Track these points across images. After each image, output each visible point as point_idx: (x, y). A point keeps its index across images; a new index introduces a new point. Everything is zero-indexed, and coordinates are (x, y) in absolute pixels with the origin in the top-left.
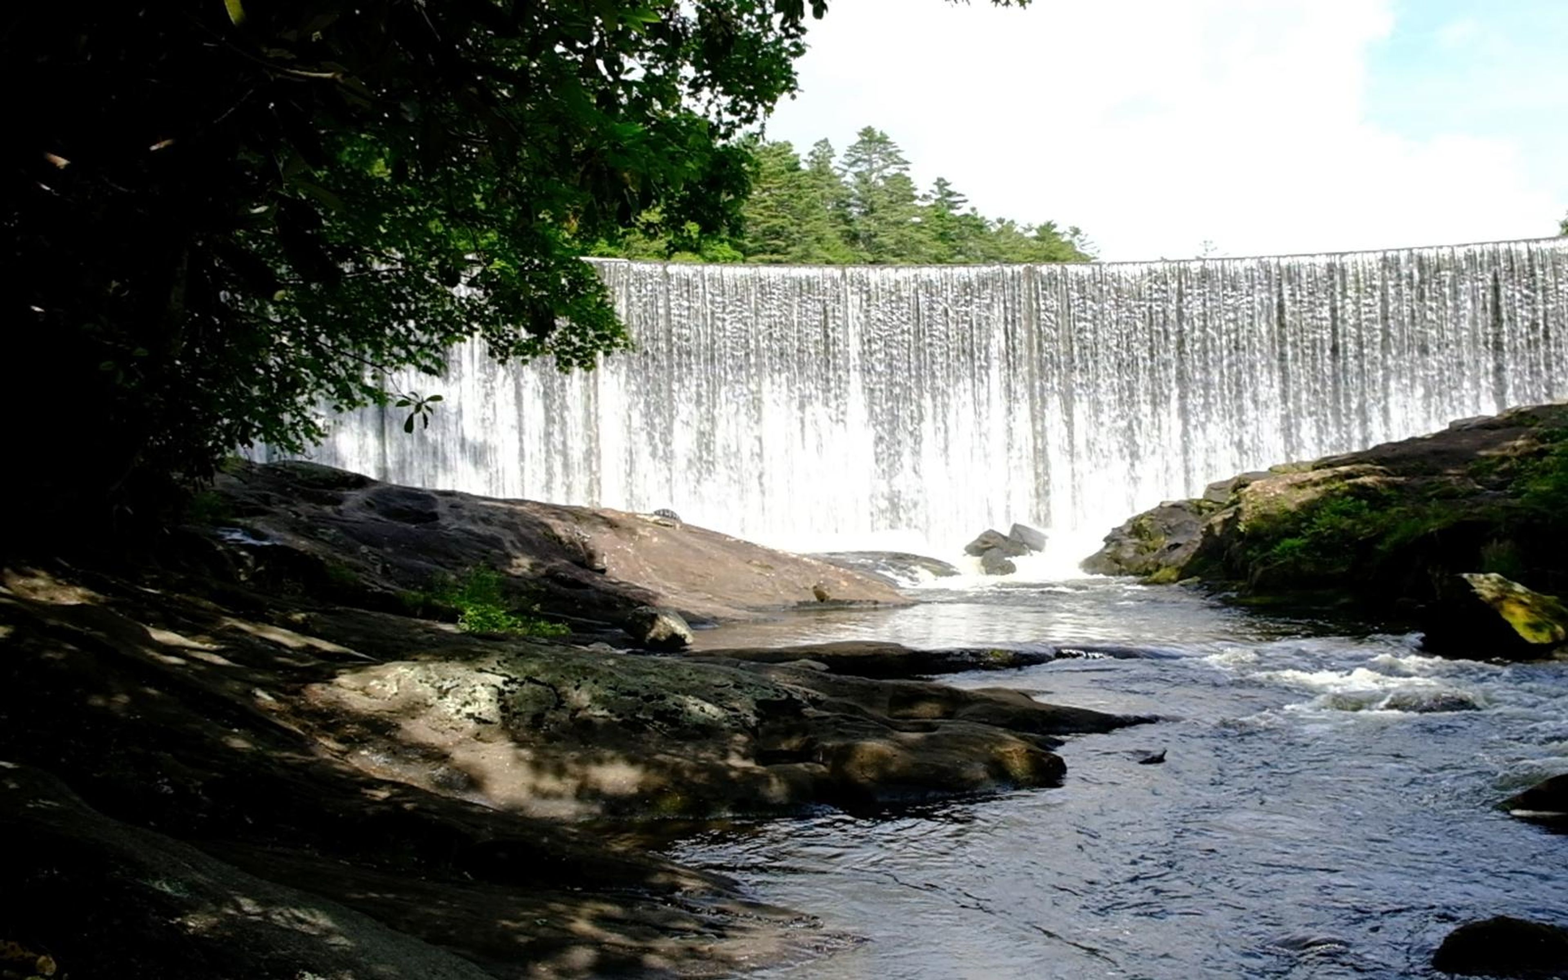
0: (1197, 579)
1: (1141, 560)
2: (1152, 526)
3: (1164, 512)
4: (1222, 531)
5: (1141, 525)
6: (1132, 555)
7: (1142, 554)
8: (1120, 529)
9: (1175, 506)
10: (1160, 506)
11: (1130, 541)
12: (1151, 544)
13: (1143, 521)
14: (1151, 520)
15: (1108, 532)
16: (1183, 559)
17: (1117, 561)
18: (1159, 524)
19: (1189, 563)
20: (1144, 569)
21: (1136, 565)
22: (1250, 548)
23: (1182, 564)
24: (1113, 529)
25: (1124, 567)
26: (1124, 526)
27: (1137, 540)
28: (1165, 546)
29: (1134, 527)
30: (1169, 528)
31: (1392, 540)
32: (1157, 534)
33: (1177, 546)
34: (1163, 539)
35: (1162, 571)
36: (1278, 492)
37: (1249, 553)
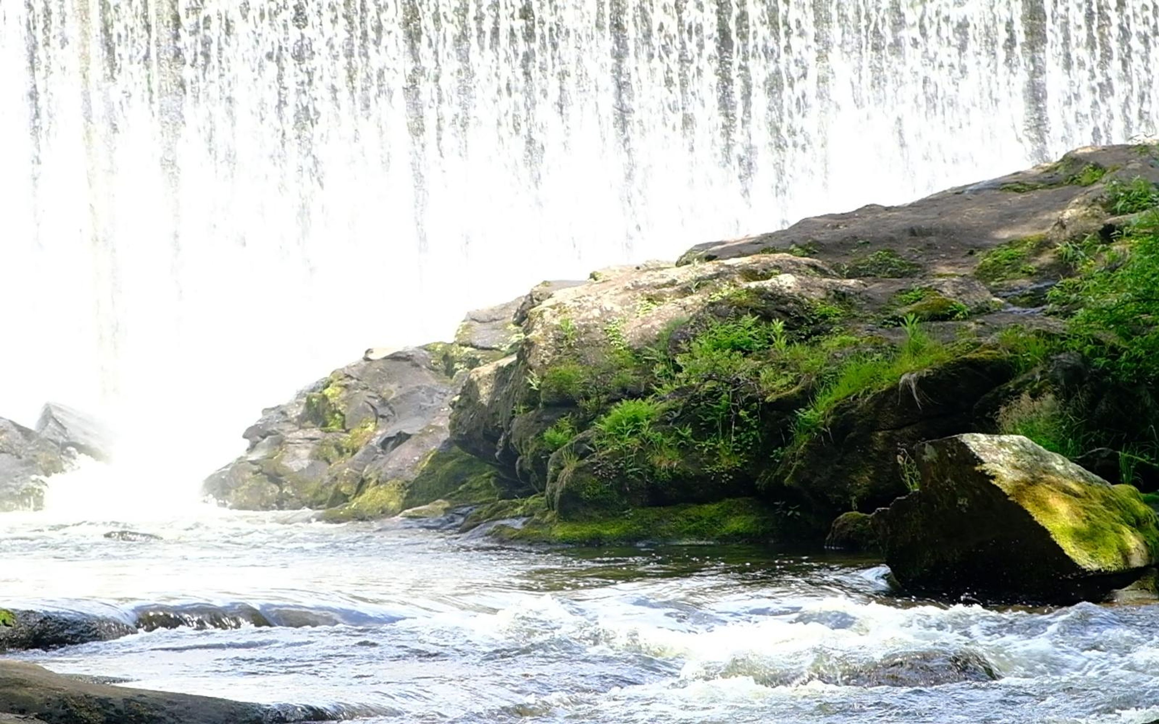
0: (442, 504)
1: (324, 474)
2: (347, 401)
3: (375, 369)
4: (494, 393)
5: (325, 398)
6: (306, 463)
8: (281, 411)
9: (396, 357)
10: (367, 360)
11: (300, 434)
12: (346, 439)
13: (328, 392)
14: (347, 388)
15: (254, 418)
16: (413, 468)
17: (275, 478)
18: (362, 397)
19: (428, 474)
20: (330, 491)
21: (314, 486)
22: (550, 423)
23: (412, 476)
24: (265, 411)
26: (291, 405)
27: (316, 432)
28: (375, 441)
29: (309, 404)
30: (384, 402)
31: (831, 399)
32: (359, 420)
33: (401, 438)
34: (371, 428)
35: (369, 492)
36: (607, 305)
37: (550, 433)
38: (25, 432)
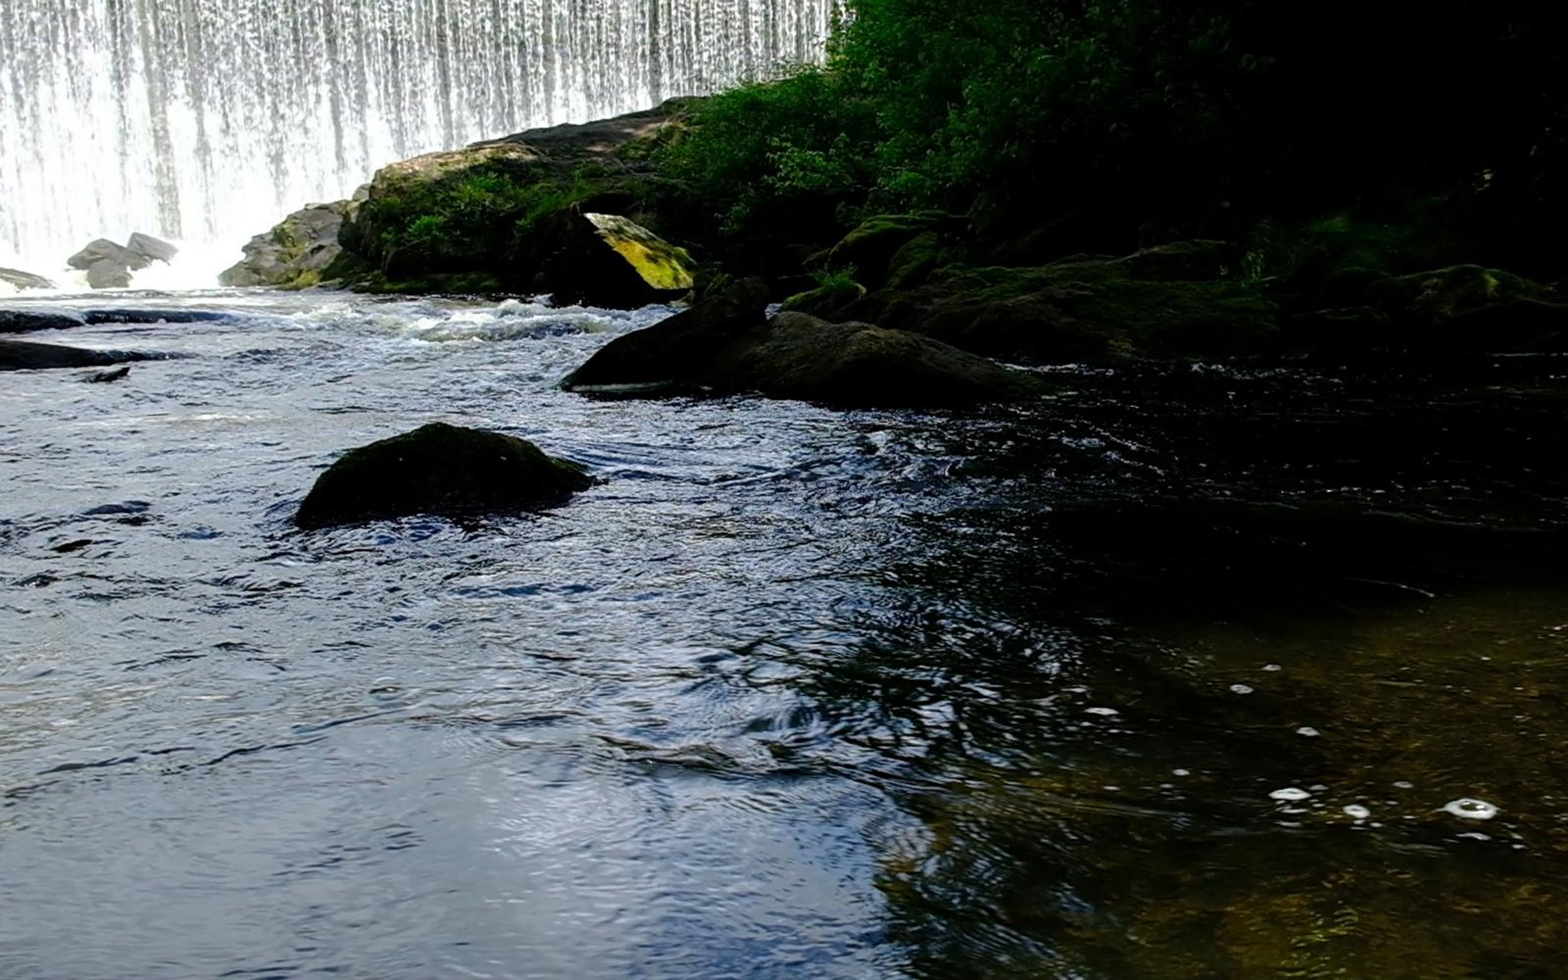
0: (340, 280)
1: (283, 267)
2: (295, 231)
3: (310, 214)
4: (358, 217)
5: (283, 230)
6: (273, 263)
7: (285, 262)
8: (261, 237)
9: (322, 208)
10: (306, 209)
11: (270, 248)
12: (294, 251)
13: (285, 226)
14: (295, 224)
15: (247, 241)
16: (326, 262)
17: (256, 271)
18: (302, 229)
19: (332, 265)
20: (285, 277)
21: (276, 275)
22: (385, 230)
23: (324, 267)
24: (254, 237)
25: (263, 277)
26: (267, 234)
27: (278, 247)
28: (307, 250)
29: (275, 233)
30: (314, 231)
31: (533, 215)
32: (301, 240)
33: (321, 248)
34: (307, 244)
35: (303, 276)
36: (417, 168)
37: (384, 235)
38: (120, 248)
